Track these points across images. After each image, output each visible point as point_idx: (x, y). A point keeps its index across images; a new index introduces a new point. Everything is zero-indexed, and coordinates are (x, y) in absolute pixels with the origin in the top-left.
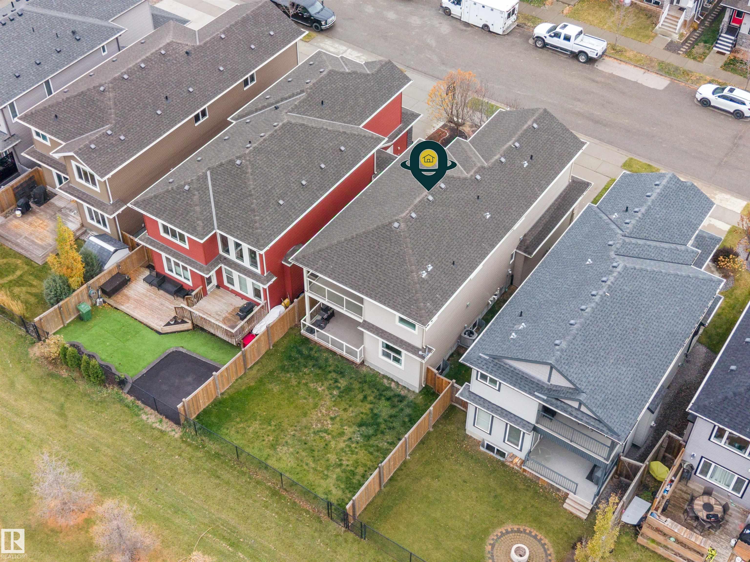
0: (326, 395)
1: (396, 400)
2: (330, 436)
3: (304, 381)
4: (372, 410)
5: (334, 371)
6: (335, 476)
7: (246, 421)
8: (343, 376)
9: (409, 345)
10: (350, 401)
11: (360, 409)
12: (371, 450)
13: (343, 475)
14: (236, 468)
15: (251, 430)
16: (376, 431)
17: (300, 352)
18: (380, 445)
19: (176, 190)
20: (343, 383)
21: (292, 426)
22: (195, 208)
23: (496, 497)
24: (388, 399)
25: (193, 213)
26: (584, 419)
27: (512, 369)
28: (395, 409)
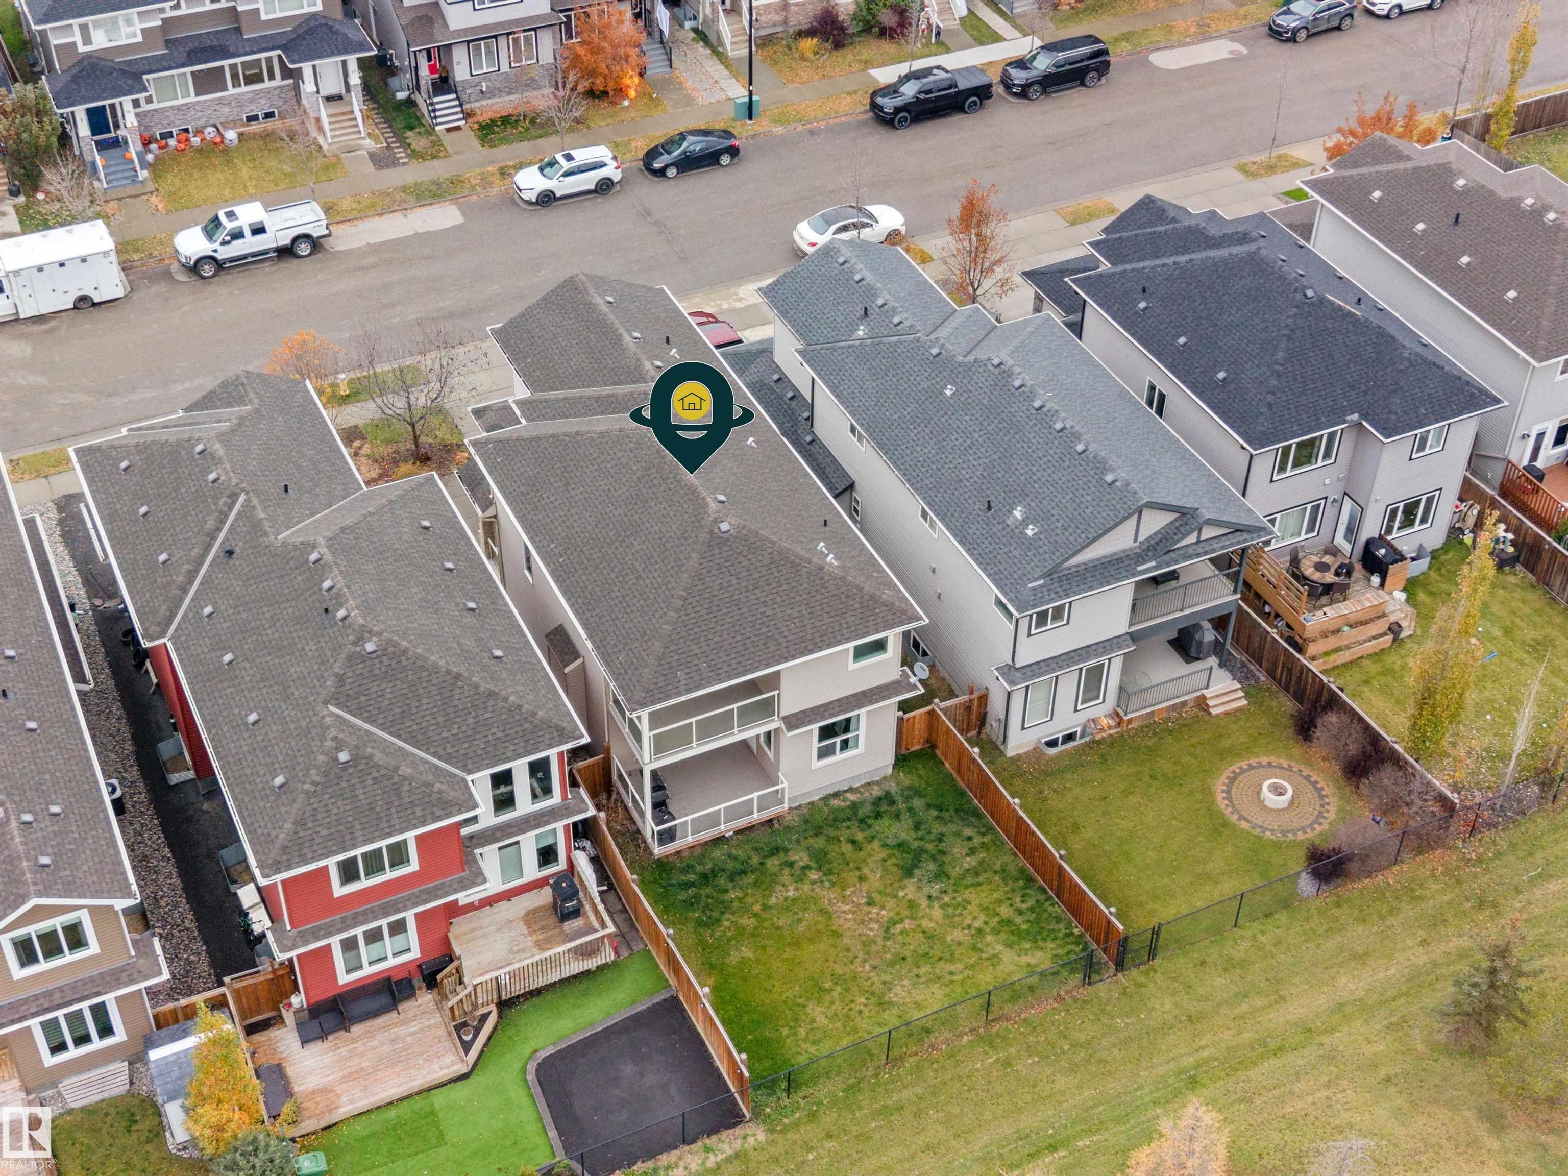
0: (813, 890)
1: (884, 808)
2: (907, 921)
3: (757, 908)
4: (885, 845)
5: (767, 857)
6: (999, 947)
7: (797, 1020)
8: (786, 851)
9: (878, 688)
10: (848, 864)
11: (874, 859)
12: (969, 880)
13: (1003, 936)
14: (898, 1074)
15: (822, 1021)
16: (934, 859)
17: (687, 885)
18: (966, 866)
20: (801, 857)
21: (852, 962)
24: (878, 815)
26: (1215, 546)
28: (902, 817)
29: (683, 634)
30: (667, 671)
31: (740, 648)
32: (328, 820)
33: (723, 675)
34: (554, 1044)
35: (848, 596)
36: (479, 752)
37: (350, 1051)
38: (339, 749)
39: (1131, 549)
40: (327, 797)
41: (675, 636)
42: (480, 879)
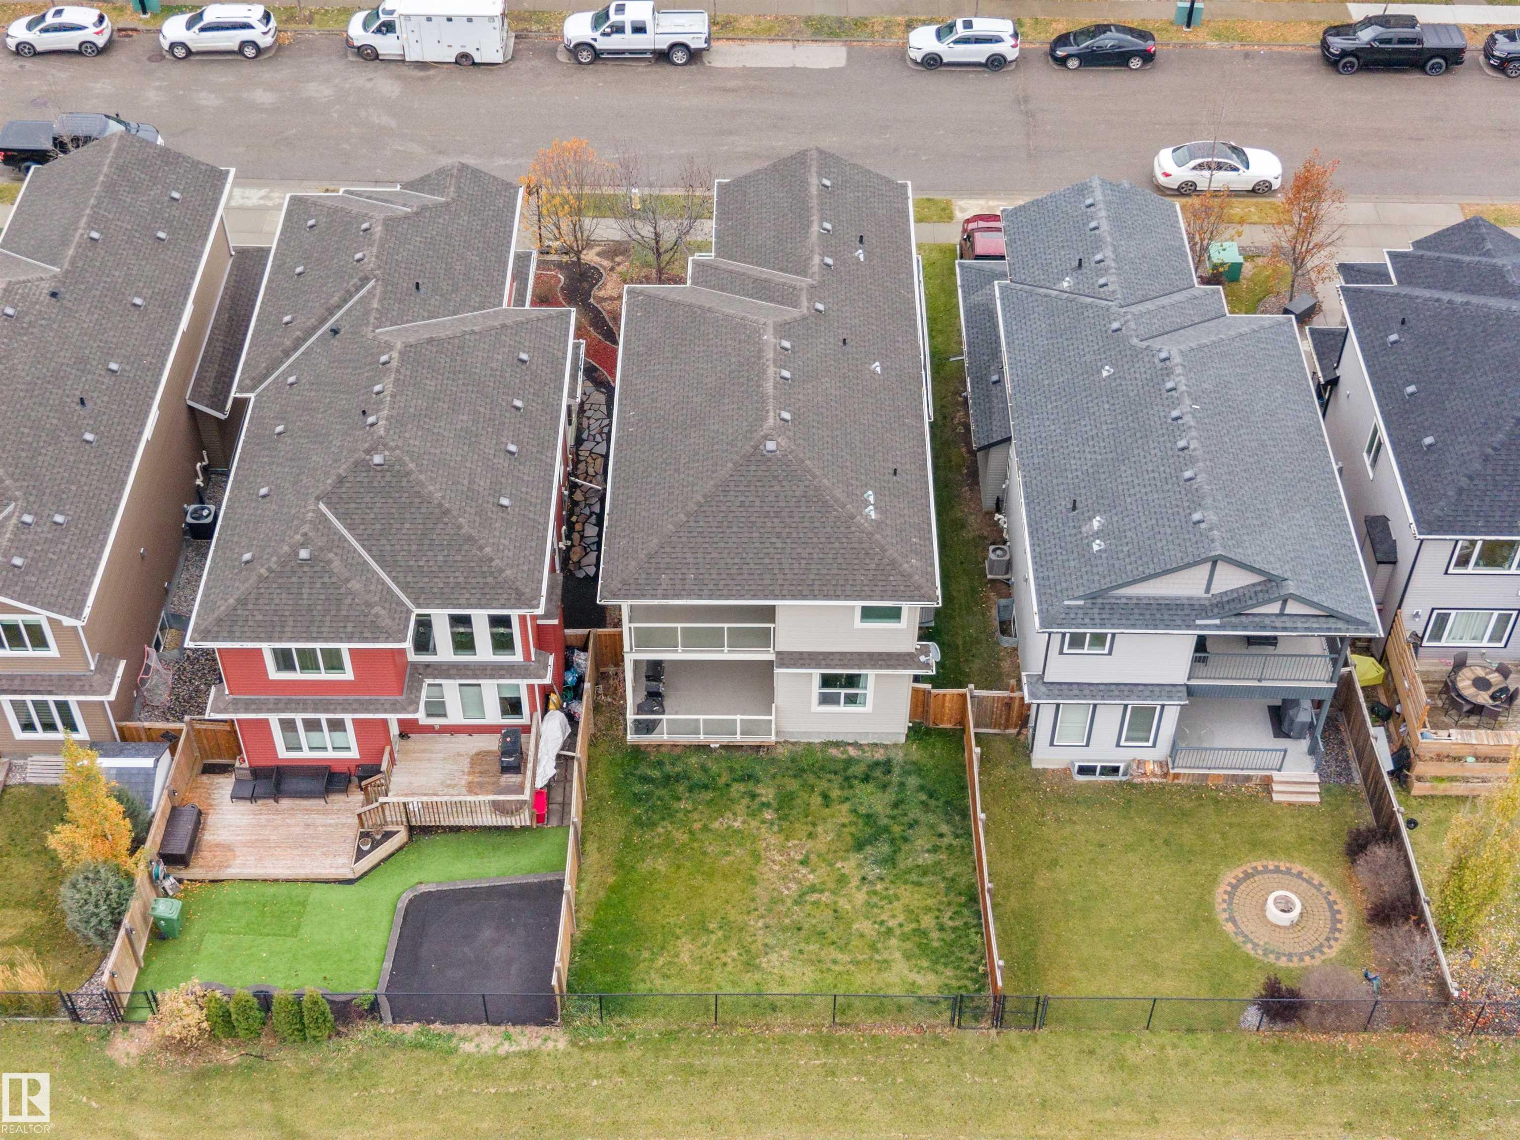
0: (759, 829)
1: (878, 773)
2: (827, 894)
3: (697, 826)
4: (854, 811)
5: (735, 780)
6: (898, 955)
7: (663, 948)
8: (758, 781)
9: (889, 655)
10: (807, 816)
11: (835, 820)
12: (914, 877)
13: (909, 945)
14: (720, 1039)
15: (685, 958)
16: (893, 841)
17: (645, 779)
18: (920, 861)
19: (279, 569)
20: (767, 792)
21: (749, 913)
22: (349, 586)
23: (1167, 843)
24: (866, 779)
25: (350, 597)
26: (1299, 625)
27: (1135, 601)
28: (889, 790)
29: (683, 540)
30: (652, 571)
31: (734, 571)
32: (267, 608)
33: (706, 592)
34: (439, 883)
35: (867, 554)
36: (435, 590)
37: (268, 820)
38: (303, 545)
39: (1199, 599)
40: (275, 585)
41: (674, 539)
42: (411, 708)
